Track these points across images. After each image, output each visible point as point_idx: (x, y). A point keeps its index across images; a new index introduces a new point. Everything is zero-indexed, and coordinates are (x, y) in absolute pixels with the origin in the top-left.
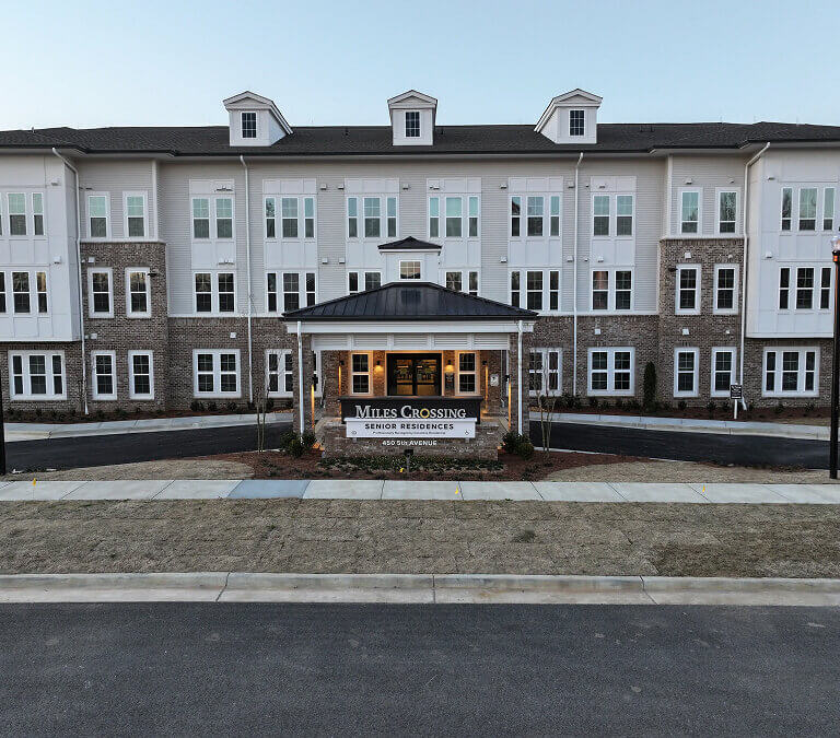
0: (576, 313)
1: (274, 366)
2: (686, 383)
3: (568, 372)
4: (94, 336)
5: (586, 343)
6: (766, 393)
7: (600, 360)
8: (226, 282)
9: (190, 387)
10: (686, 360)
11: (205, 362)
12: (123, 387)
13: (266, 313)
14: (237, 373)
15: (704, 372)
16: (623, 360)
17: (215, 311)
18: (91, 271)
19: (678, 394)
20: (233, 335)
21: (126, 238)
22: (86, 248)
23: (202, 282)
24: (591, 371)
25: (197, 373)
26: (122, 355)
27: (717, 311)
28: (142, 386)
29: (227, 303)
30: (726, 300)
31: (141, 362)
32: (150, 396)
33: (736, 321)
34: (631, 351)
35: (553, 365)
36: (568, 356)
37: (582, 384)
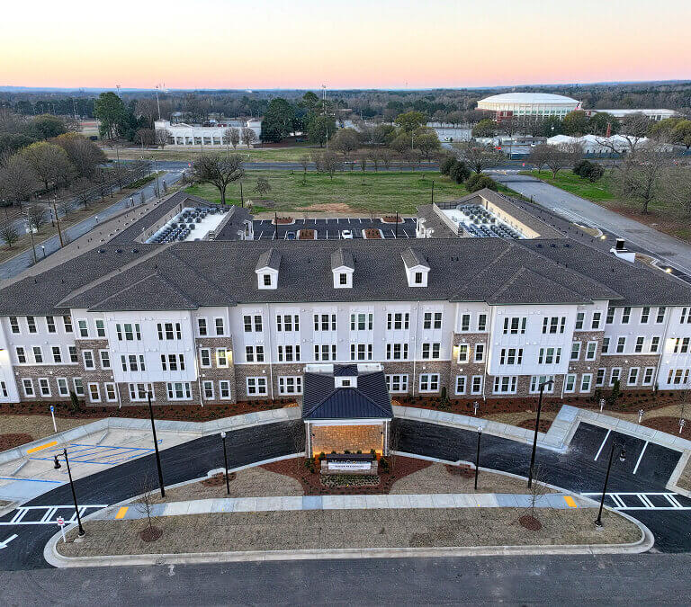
0: (415, 360)
1: (282, 383)
2: (461, 389)
3: (411, 383)
4: (204, 375)
5: (419, 372)
6: (494, 393)
7: (425, 379)
8: (260, 349)
9: (245, 392)
10: (461, 381)
11: (252, 382)
12: (217, 394)
13: (278, 362)
14: (266, 386)
15: (469, 385)
16: (435, 378)
17: (255, 362)
18: (200, 350)
19: (457, 394)
20: (264, 372)
21: (216, 336)
22: (198, 341)
23: (249, 349)
24: (421, 383)
25: (248, 386)
26: (216, 382)
27: (476, 362)
28: (225, 394)
29: (260, 358)
30: (479, 357)
31: (224, 385)
32: (229, 398)
33: (483, 366)
34: (438, 375)
35: (405, 381)
36: (411, 377)
37: (417, 388)
